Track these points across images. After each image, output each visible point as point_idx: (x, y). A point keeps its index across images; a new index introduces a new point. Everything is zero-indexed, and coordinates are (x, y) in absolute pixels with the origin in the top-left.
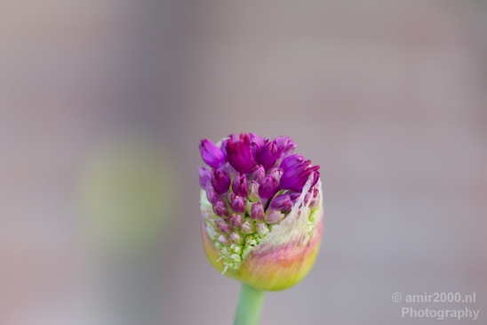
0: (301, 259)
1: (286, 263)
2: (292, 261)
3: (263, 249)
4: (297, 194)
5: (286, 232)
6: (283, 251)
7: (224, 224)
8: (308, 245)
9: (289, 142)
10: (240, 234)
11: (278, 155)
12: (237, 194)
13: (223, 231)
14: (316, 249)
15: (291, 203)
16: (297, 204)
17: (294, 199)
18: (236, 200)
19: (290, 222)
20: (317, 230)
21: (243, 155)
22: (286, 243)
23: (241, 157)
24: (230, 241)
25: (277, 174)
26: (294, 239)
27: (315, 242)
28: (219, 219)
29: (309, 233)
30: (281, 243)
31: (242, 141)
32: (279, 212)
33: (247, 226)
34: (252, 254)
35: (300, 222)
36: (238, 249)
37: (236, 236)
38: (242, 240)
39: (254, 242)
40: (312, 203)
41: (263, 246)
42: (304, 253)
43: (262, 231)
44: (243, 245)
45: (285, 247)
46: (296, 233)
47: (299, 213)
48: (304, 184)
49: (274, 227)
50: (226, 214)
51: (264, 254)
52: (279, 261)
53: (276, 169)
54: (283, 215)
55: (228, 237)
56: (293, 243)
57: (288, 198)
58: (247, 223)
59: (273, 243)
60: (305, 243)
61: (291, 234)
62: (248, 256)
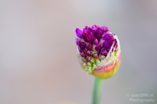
0: (113, 69)
1: (108, 71)
2: (110, 70)
3: (99, 68)
4: (109, 49)
5: (106, 62)
6: (106, 68)
7: (85, 60)
8: (115, 64)
9: (106, 29)
10: (90, 63)
11: (103, 34)
12: (88, 50)
13: (84, 62)
14: (119, 64)
15: (107, 53)
16: (109, 53)
17: (108, 51)
18: (88, 52)
19: (107, 59)
20: (118, 58)
21: (88, 37)
22: (107, 65)
23: (88, 38)
24: (87, 65)
25: (102, 41)
26: (110, 64)
27: (118, 63)
28: (83, 58)
29: (115, 60)
30: (105, 65)
31: (87, 33)
32: (103, 56)
33: (92, 60)
34: (95, 69)
35: (111, 58)
36: (90, 67)
37: (89, 64)
38: (91, 64)
39: (95, 65)
40: (115, 51)
41: (99, 67)
42: (114, 67)
43: (98, 62)
44: (92, 66)
45: (107, 67)
46: (110, 62)
47: (111, 55)
48: (111, 46)
49: (102, 61)
50: (85, 56)
51: (100, 69)
52: (105, 71)
53: (102, 39)
54: (104, 57)
55: (87, 64)
56: (110, 65)
57: (106, 51)
58: (92, 59)
59: (102, 66)
60: (114, 64)
61: (108, 62)
62: (94, 70)
